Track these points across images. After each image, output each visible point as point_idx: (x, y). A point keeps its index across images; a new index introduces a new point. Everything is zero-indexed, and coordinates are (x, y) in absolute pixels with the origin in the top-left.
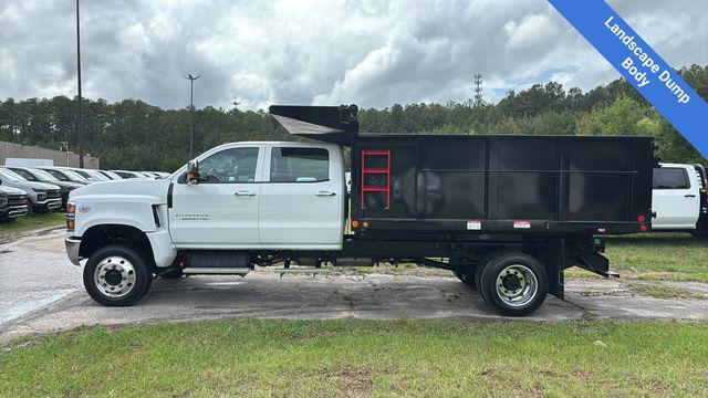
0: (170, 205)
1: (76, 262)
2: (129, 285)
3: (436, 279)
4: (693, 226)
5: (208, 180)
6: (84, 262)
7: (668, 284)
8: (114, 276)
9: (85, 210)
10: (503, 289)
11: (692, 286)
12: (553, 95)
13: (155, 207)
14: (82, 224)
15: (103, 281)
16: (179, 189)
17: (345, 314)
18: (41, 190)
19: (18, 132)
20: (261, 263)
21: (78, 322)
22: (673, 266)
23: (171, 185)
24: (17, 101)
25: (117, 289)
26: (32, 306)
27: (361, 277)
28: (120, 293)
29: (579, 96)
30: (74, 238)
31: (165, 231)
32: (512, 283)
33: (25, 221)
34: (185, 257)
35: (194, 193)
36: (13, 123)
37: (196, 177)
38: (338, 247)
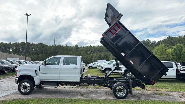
0: (39, 70)
1: (17, 84)
2: (28, 89)
3: (106, 90)
4: (175, 77)
5: (49, 64)
6: (18, 84)
7: (164, 92)
8: (25, 87)
9: (20, 71)
10: (118, 92)
11: (170, 93)
12: (148, 42)
13: (36, 71)
14: (19, 74)
15: (22, 88)
16: (42, 66)
17: (79, 98)
18: (14, 66)
19: (12, 51)
20: (61, 85)
21: (15, 98)
22: (168, 88)
23: (40, 66)
24: (12, 43)
25: (25, 90)
26: (6, 94)
27: (87, 89)
28: (26, 91)
29: (155, 43)
30: (17, 78)
31: (38, 76)
32: (120, 91)
33: (9, 74)
34: (42, 82)
35: (45, 67)
36: (10, 49)
37: (45, 64)
38: (79, 81)
